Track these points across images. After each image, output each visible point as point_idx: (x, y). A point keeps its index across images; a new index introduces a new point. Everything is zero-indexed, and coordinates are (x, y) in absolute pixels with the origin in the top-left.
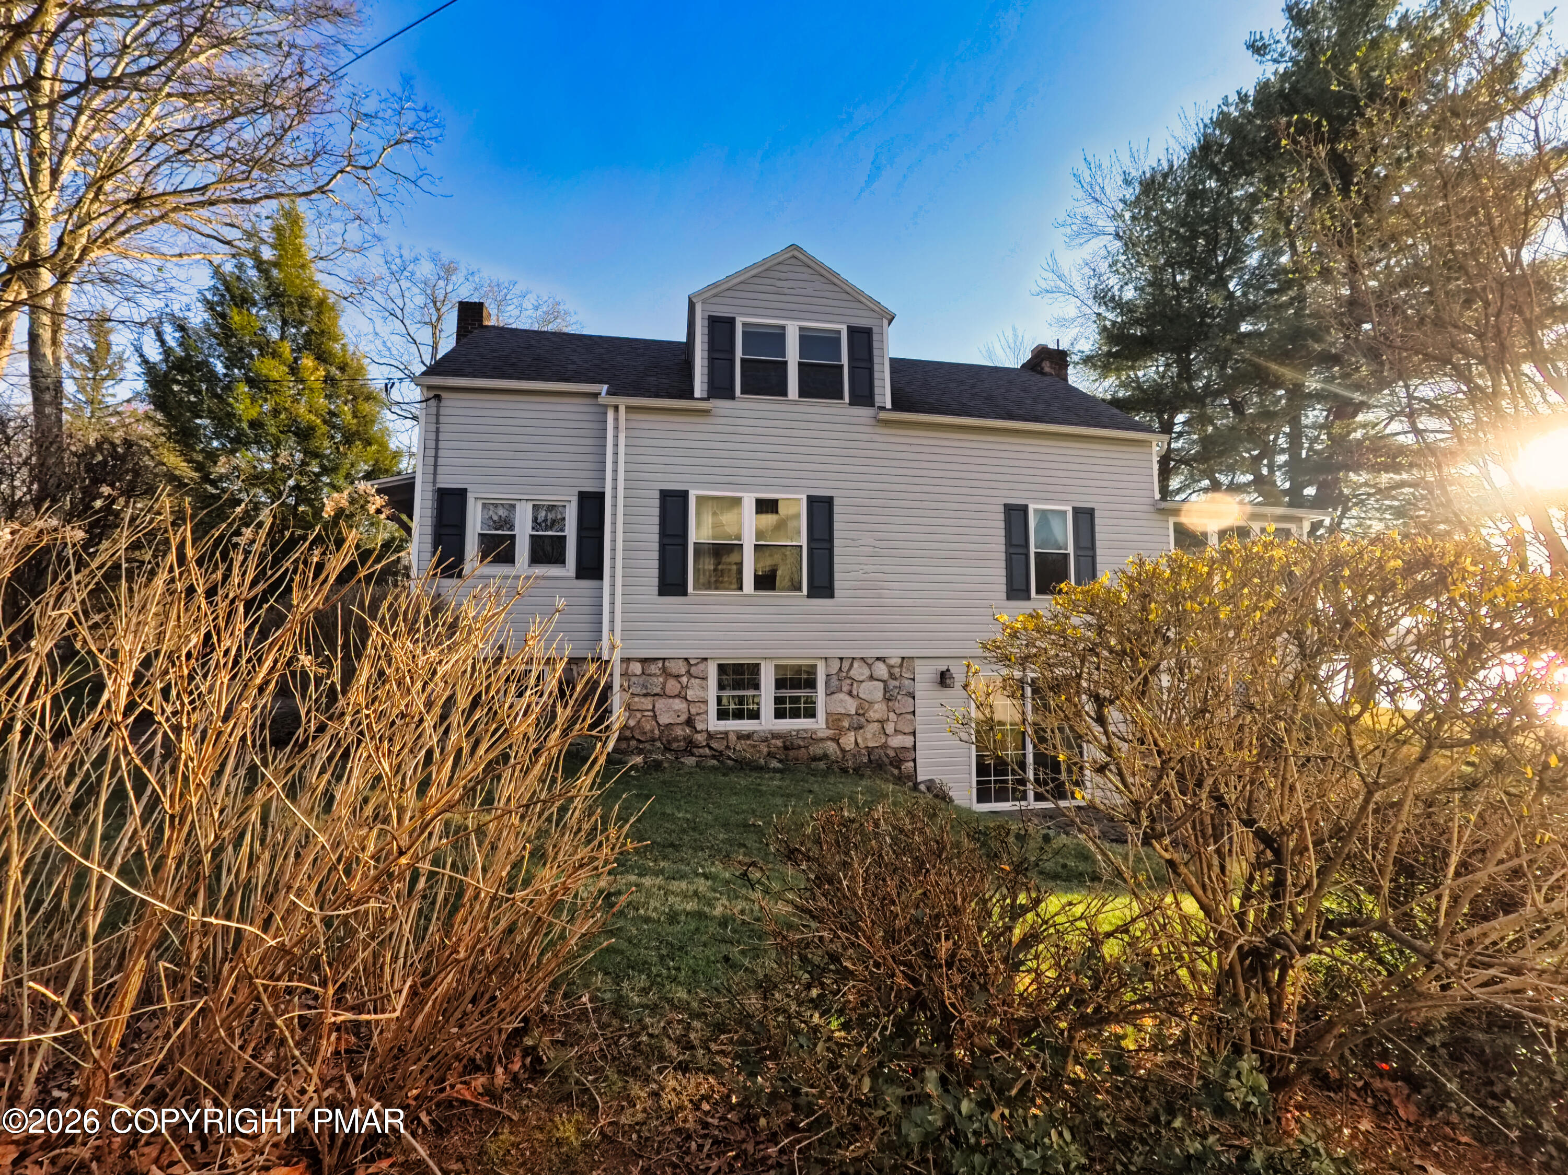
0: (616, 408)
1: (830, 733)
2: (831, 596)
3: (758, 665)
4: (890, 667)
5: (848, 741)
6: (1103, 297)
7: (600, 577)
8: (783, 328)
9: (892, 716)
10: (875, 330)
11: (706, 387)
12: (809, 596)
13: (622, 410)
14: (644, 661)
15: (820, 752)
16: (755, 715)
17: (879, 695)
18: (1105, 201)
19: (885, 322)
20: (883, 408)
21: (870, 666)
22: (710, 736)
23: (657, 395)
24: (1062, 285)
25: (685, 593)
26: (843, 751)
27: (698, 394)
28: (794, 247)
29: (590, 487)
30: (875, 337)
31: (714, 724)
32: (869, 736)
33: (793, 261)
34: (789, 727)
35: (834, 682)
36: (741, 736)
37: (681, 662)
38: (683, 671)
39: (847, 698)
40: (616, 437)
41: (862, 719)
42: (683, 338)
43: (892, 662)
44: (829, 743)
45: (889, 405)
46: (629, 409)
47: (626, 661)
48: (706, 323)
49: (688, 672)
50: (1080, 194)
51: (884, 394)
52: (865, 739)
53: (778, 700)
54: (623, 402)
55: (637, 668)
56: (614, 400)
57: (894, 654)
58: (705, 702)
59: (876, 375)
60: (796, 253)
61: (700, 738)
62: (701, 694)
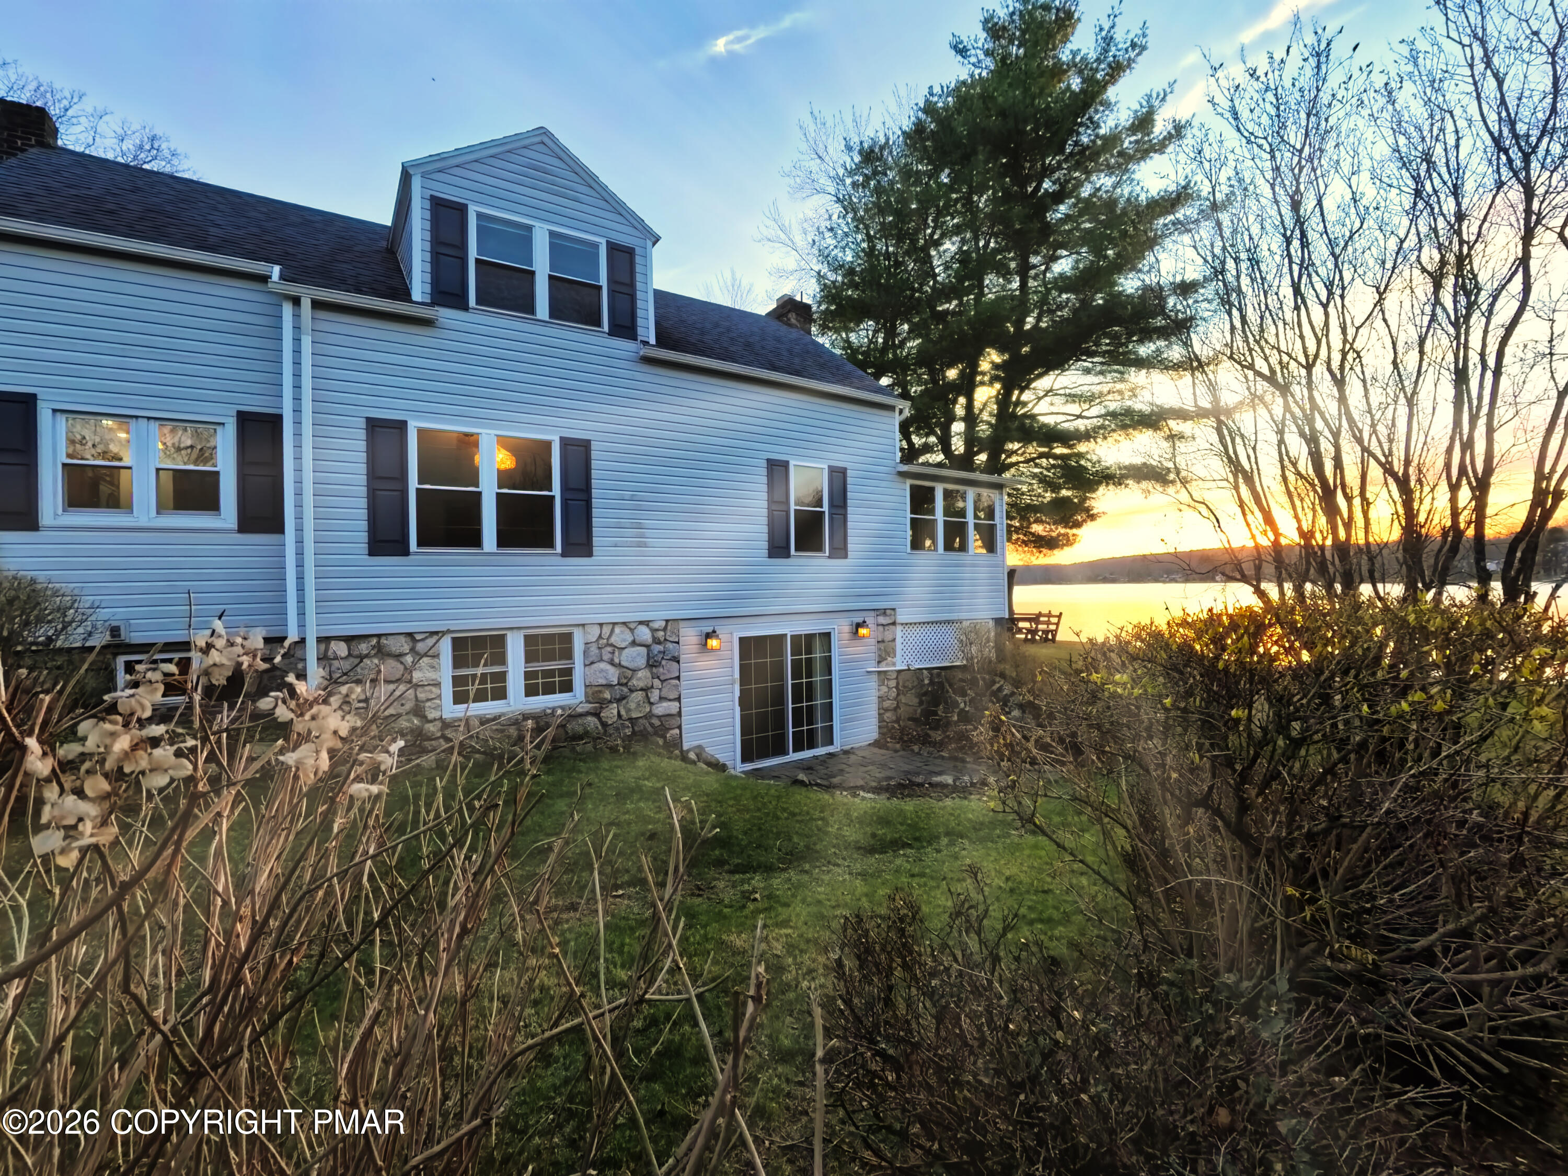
0: (296, 301)
2: (590, 554)
3: (503, 637)
4: (654, 631)
5: (611, 713)
7: (278, 527)
8: (529, 228)
9: (657, 683)
10: (638, 251)
11: (428, 288)
12: (564, 554)
13: (306, 303)
14: (349, 640)
15: (580, 730)
16: (501, 694)
17: (642, 662)
19: (649, 243)
20: (646, 343)
21: (632, 630)
22: (446, 725)
23: (359, 291)
24: (783, 236)
25: (406, 552)
26: (604, 725)
27: (417, 296)
28: (543, 131)
29: (257, 405)
30: (638, 259)
31: (451, 710)
32: (632, 706)
33: (541, 148)
34: (542, 706)
35: (594, 650)
36: (484, 721)
37: (402, 639)
38: (406, 648)
39: (609, 667)
40: (297, 340)
41: (625, 690)
43: (656, 625)
44: (590, 718)
45: (653, 341)
46: (317, 305)
47: (323, 640)
48: (428, 205)
49: (413, 650)
51: (648, 329)
52: (628, 711)
53: (528, 675)
54: (308, 293)
55: (341, 649)
56: (294, 289)
57: (658, 616)
58: (438, 685)
59: (639, 304)
60: (546, 140)
61: (431, 728)
62: (431, 675)
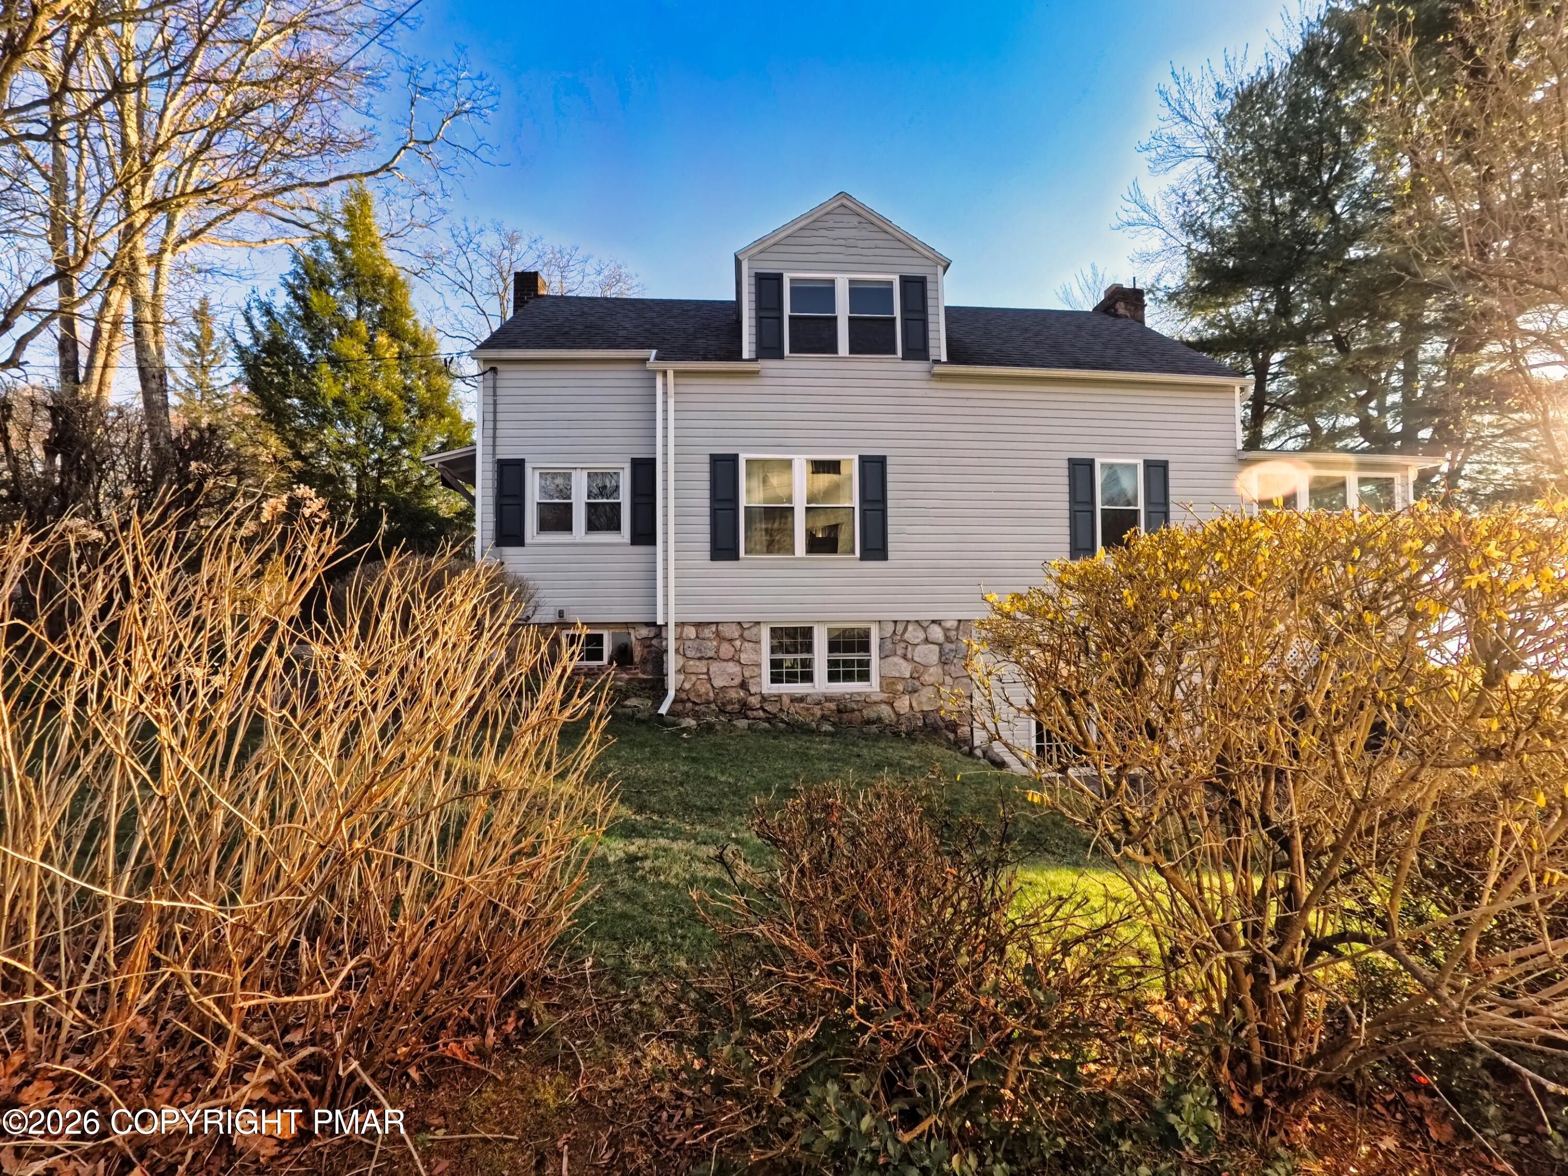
0: (665, 373)
1: (884, 696)
2: (885, 558)
3: (811, 629)
4: (946, 630)
5: (903, 704)
6: (1191, 226)
7: (653, 543)
8: (832, 281)
9: (948, 680)
10: (929, 279)
11: (754, 347)
12: (862, 558)
13: (670, 374)
14: (698, 625)
15: (873, 715)
16: (808, 677)
17: (934, 658)
18: (1195, 120)
19: (940, 269)
20: (937, 362)
21: (925, 629)
22: (764, 699)
23: (705, 359)
24: (1146, 216)
25: (736, 557)
26: (898, 715)
27: (745, 355)
28: (843, 195)
29: (642, 453)
30: (930, 286)
31: (768, 687)
32: (924, 699)
33: (842, 210)
34: (843, 691)
35: (888, 645)
36: (795, 699)
37: (734, 626)
38: (736, 635)
39: (902, 661)
40: (665, 402)
41: (917, 683)
42: (733, 298)
43: (948, 625)
44: (883, 706)
45: (944, 358)
46: (677, 373)
47: (680, 625)
48: (753, 281)
49: (741, 636)
50: (1166, 112)
51: (939, 346)
52: (920, 703)
53: (832, 663)
54: (671, 367)
55: (691, 632)
56: (662, 365)
57: (951, 617)
58: (759, 665)
59: (931, 327)
60: (845, 202)
61: (754, 701)
62: (754, 657)
